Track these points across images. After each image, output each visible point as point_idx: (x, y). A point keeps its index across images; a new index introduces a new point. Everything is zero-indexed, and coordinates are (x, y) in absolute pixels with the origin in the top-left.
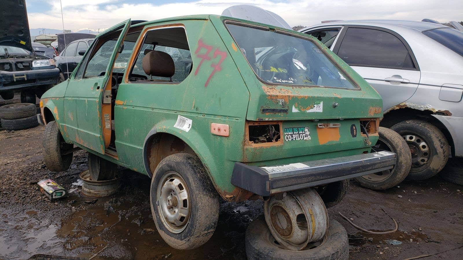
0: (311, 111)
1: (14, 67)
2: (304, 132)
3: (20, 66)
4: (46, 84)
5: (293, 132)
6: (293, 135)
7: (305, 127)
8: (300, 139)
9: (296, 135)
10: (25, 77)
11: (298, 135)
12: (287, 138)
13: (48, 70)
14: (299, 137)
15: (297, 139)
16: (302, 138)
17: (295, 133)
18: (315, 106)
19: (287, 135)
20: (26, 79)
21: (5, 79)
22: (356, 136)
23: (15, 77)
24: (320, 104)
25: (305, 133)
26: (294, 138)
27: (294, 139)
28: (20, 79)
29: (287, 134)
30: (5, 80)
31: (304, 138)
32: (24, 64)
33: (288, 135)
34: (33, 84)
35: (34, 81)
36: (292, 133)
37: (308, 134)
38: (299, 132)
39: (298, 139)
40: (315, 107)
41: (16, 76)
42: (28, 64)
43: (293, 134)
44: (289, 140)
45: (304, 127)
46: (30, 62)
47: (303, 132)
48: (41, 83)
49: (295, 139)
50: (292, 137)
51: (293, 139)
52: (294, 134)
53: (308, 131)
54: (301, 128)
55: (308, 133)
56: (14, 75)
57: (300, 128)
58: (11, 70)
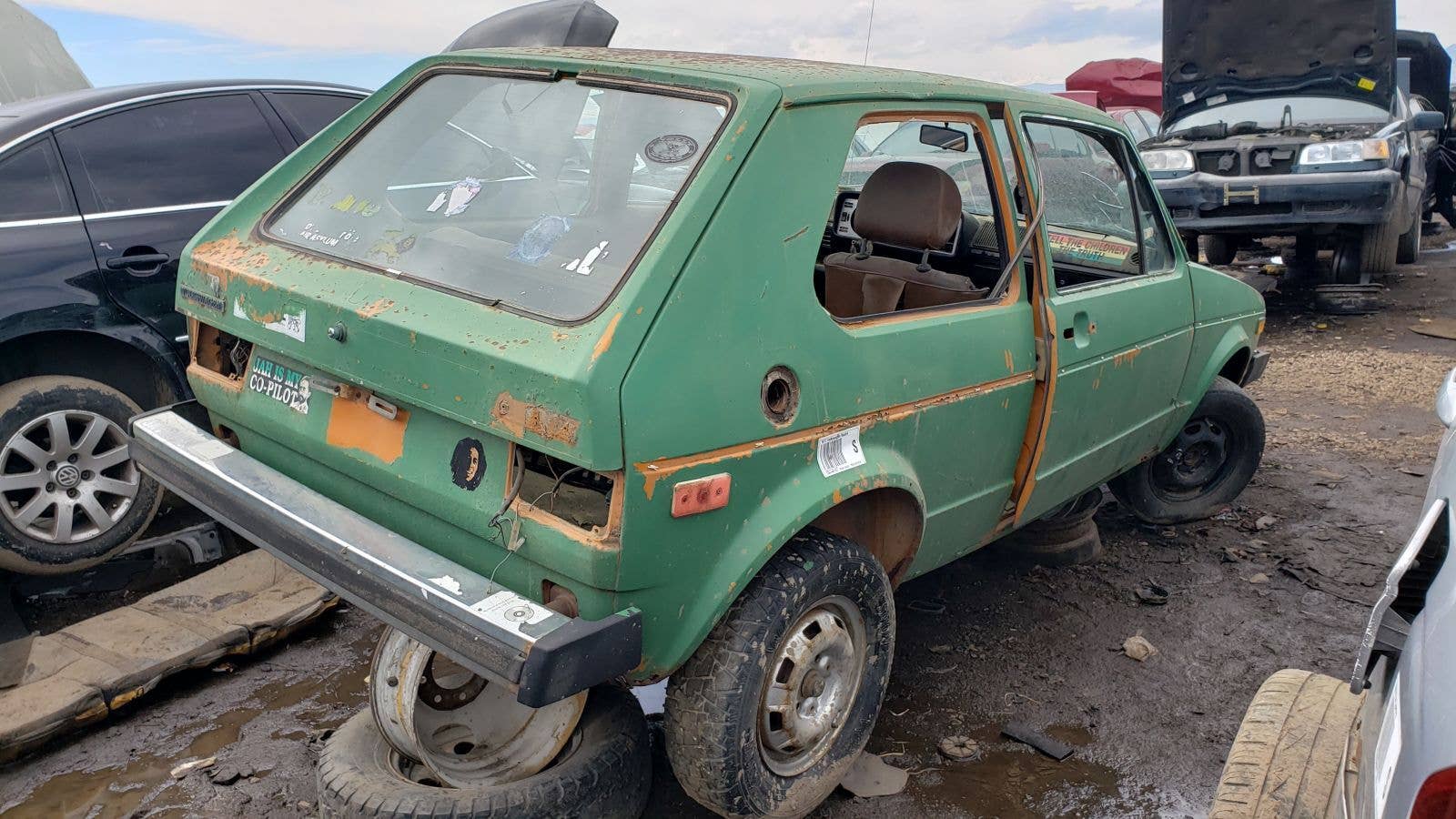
0: (274, 327)
1: (1244, 162)
2: (296, 387)
3: (1263, 160)
4: (1324, 220)
5: (272, 375)
6: (270, 383)
7: (303, 375)
8: (280, 399)
9: (277, 385)
10: (1255, 193)
11: (280, 387)
12: (254, 383)
13: (1338, 174)
14: (281, 394)
15: (274, 396)
16: (286, 399)
17: (275, 378)
18: (286, 316)
19: (256, 373)
20: (1257, 201)
21: (1206, 198)
22: (472, 486)
23: (1228, 194)
24: (298, 315)
25: (298, 391)
26: (270, 389)
27: (268, 394)
28: (1241, 200)
29: (259, 372)
30: (1204, 201)
31: (290, 401)
32: (1276, 156)
33: (259, 375)
34: (1282, 218)
35: (1286, 207)
36: (269, 376)
37: (304, 396)
38: (284, 381)
39: (276, 395)
40: (284, 319)
41: (1231, 189)
42: (1287, 156)
43: (269, 379)
44: (255, 390)
45: (300, 373)
46: (1297, 150)
47: (294, 384)
48: (1308, 217)
49: (271, 393)
50: (266, 385)
51: (266, 391)
52: (271, 379)
53: (307, 389)
54: (295, 371)
55: (306, 394)
56: (1226, 187)
57: (292, 371)
58: (1233, 171)
